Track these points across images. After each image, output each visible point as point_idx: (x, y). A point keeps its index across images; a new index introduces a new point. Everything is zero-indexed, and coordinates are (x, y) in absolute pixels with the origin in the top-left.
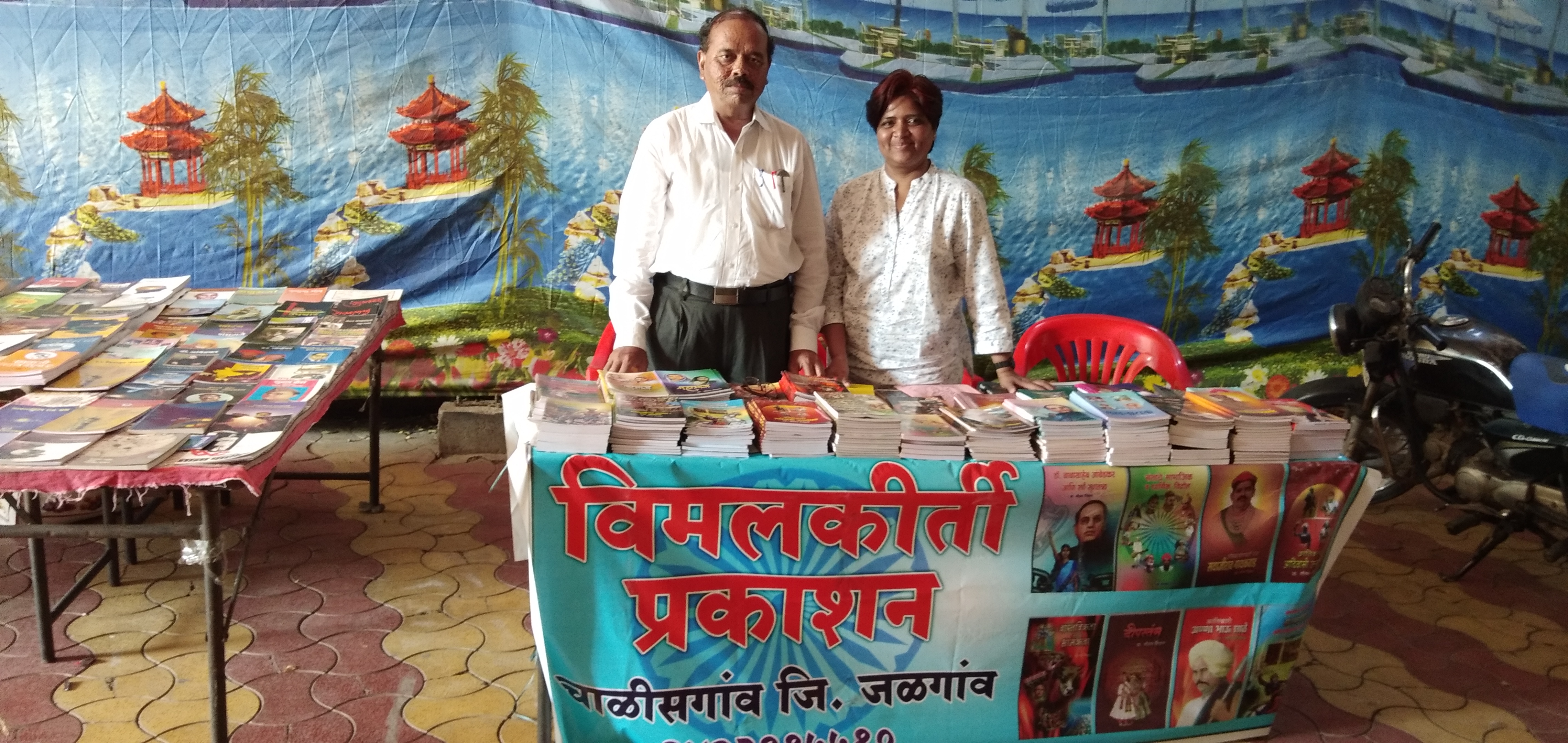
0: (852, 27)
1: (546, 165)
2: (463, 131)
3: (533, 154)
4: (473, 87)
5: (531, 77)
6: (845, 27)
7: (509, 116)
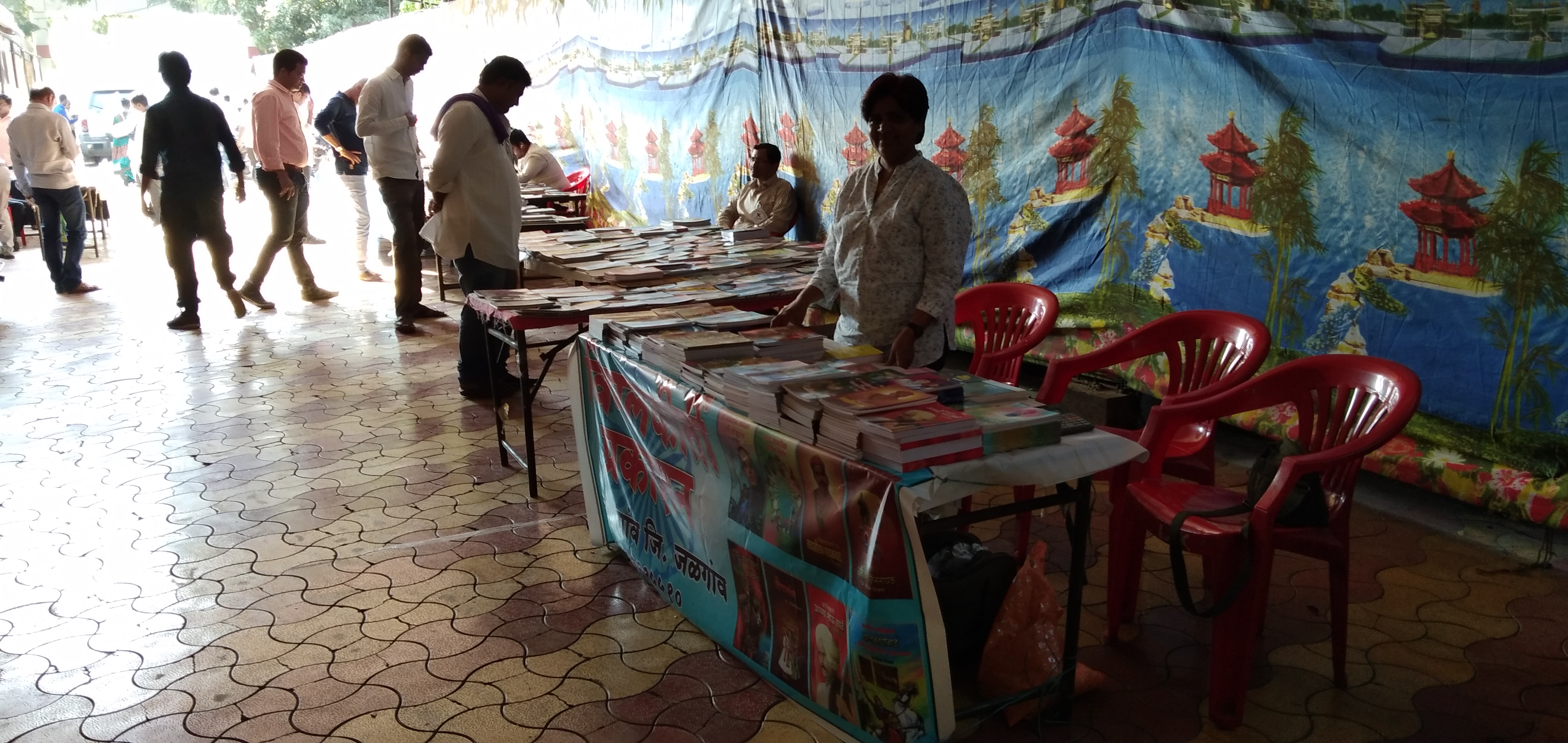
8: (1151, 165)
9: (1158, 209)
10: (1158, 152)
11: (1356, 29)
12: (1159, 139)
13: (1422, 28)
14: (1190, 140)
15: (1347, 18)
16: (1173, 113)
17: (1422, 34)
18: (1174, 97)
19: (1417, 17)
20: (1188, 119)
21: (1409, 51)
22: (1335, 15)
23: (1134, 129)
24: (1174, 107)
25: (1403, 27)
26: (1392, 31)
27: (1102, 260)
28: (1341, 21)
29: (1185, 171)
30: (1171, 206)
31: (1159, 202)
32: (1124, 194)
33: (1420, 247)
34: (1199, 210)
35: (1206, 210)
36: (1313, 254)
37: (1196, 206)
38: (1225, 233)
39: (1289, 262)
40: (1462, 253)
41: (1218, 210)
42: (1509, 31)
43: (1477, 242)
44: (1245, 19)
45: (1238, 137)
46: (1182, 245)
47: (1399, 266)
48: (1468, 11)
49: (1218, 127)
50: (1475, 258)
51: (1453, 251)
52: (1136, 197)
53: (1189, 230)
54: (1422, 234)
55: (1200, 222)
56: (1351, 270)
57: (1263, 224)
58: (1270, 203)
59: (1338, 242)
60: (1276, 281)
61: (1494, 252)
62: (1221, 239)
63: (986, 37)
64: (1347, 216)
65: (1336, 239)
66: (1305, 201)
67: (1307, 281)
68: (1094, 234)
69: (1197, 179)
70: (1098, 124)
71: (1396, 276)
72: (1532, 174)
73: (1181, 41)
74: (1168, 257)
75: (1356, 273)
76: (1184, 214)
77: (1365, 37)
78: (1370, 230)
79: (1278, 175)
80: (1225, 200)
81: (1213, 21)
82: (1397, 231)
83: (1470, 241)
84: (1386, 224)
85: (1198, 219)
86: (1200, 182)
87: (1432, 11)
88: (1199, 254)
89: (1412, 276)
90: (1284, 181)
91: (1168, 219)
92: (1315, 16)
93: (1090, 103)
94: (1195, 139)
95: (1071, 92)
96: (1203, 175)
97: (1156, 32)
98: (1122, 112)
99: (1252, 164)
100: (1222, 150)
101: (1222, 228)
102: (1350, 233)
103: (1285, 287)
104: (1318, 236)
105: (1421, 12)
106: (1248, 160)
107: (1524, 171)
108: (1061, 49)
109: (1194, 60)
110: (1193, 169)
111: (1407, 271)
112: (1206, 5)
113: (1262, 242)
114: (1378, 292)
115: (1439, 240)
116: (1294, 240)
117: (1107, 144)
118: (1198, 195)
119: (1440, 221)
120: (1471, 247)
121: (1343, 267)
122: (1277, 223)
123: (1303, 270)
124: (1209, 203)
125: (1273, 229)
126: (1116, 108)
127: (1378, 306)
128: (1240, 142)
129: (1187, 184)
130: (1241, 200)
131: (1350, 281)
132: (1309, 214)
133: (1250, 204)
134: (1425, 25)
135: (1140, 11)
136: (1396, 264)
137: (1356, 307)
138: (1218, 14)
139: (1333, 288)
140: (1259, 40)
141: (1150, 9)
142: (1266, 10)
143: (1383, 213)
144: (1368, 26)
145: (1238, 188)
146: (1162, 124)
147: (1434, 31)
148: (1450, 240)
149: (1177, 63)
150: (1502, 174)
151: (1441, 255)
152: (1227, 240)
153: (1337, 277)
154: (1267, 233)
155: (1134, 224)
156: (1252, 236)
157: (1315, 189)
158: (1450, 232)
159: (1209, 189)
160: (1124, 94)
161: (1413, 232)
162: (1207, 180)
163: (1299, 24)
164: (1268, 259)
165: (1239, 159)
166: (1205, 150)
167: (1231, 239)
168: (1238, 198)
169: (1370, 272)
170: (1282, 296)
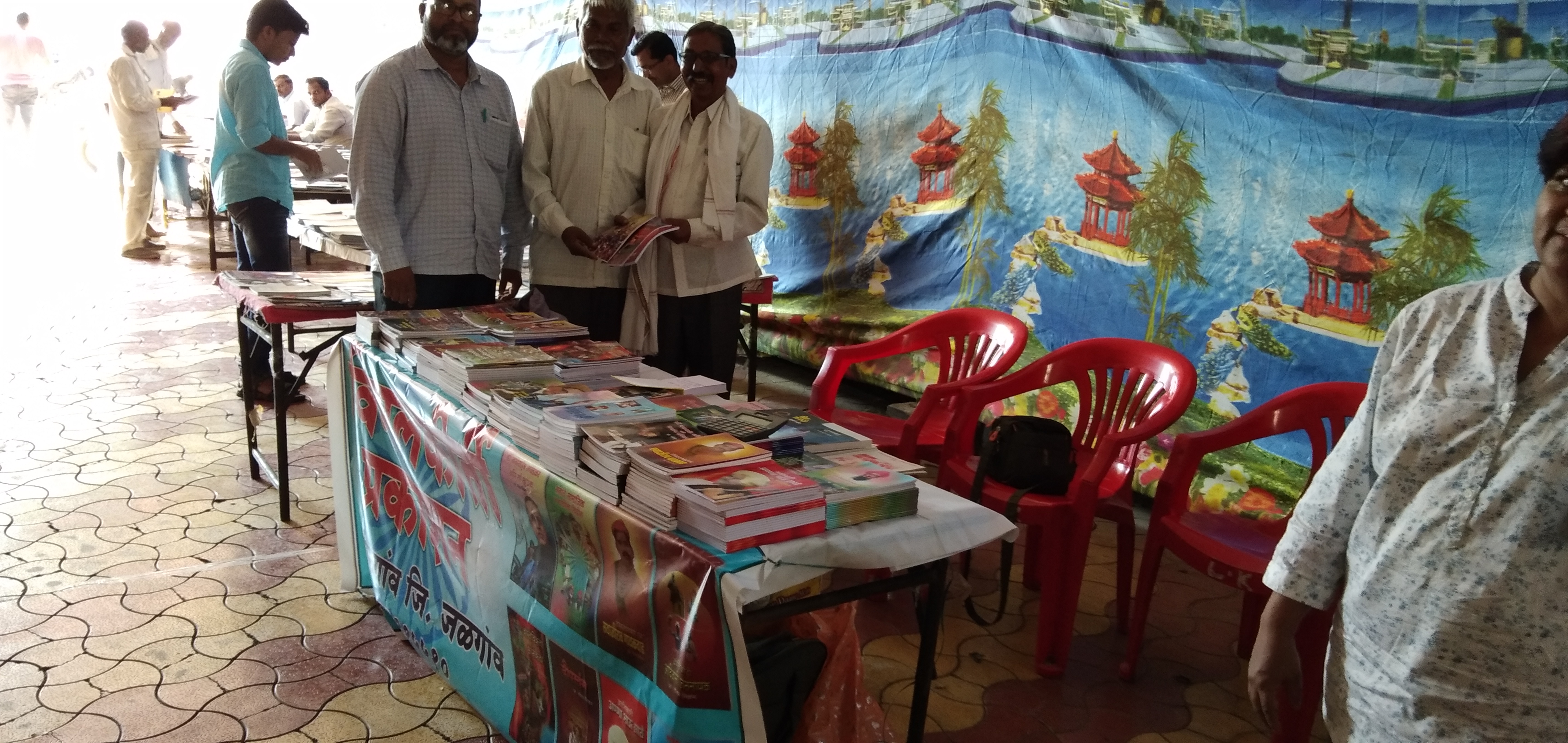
0: (1294, 31)
1: (1005, 188)
2: (955, 153)
3: (997, 176)
4: (964, 113)
5: (1003, 102)
6: (1286, 32)
7: (985, 140)
8: (1020, 181)
9: (1026, 229)
10: (1028, 168)
11: (1253, 52)
12: (1031, 153)
13: (1325, 56)
14: (1064, 157)
15: (1244, 39)
16: (1047, 126)
17: (1325, 62)
18: (1050, 109)
19: (1320, 44)
20: (1063, 135)
21: (1311, 80)
22: (1230, 35)
23: (1003, 141)
24: (1048, 120)
25: (1305, 53)
26: (1292, 57)
27: (961, 278)
28: (1236, 42)
29: (1058, 190)
30: (1041, 227)
31: (1028, 221)
32: (989, 210)
33: (1311, 289)
34: (1072, 233)
35: (1080, 234)
36: (1194, 287)
37: (1068, 227)
38: (1099, 259)
39: (1167, 296)
40: (1355, 299)
41: (1092, 234)
42: (1419, 66)
43: (1373, 288)
44: (1132, 32)
45: (1119, 157)
46: (1051, 268)
47: (1286, 307)
48: (1376, 42)
49: (1098, 146)
50: (1369, 305)
51: (1346, 296)
52: (1002, 213)
53: (1060, 253)
54: (1314, 276)
55: (1072, 245)
56: (1235, 309)
57: (1142, 253)
58: (1150, 231)
59: (1223, 278)
60: (1153, 315)
61: (1390, 300)
62: (1095, 265)
63: (846, 28)
64: (1232, 250)
65: (1221, 274)
66: (1187, 231)
67: (1185, 316)
68: (954, 250)
69: (1070, 200)
70: (964, 132)
71: (1283, 318)
72: (1437, 220)
73: (1060, 51)
74: (1035, 280)
75: (1240, 312)
76: (1055, 236)
77: (1262, 61)
78: (1258, 268)
79: (1159, 202)
80: (1101, 224)
81: (1095, 30)
82: (1287, 270)
83: (1366, 286)
84: (1274, 262)
85: (1070, 242)
86: (1073, 204)
87: (1337, 39)
88: (1069, 280)
89: (1300, 319)
90: (1166, 209)
91: (1038, 239)
92: (1208, 34)
93: (956, 110)
94: (1070, 156)
95: (937, 95)
96: (1077, 196)
97: (1030, 37)
98: (990, 122)
99: (1132, 188)
100: (1099, 170)
101: (1096, 254)
102: (1236, 268)
103: (1162, 321)
104: (1202, 269)
105: (1325, 39)
106: (1126, 184)
107: (1429, 217)
108: (927, 48)
109: (1074, 72)
110: (1067, 189)
111: (1295, 314)
112: (1088, 13)
113: (1139, 271)
114: (1262, 333)
115: (1332, 283)
116: (1174, 272)
117: (973, 154)
118: (1071, 217)
119: (1336, 263)
120: (1366, 294)
121: (1226, 304)
122: (1157, 253)
123: (1182, 305)
124: (1082, 226)
125: (1151, 258)
126: (983, 116)
127: (1261, 348)
128: (1122, 163)
129: (1059, 204)
130: (1118, 227)
131: (1232, 320)
132: (1191, 246)
133: (1129, 230)
134: (1329, 53)
135: (1014, 14)
136: (1284, 305)
137: (1239, 348)
138: (1101, 24)
139: (1213, 326)
140: (1146, 56)
141: (1025, 13)
142: (1156, 25)
143: (1274, 250)
144: (1267, 50)
145: (1116, 213)
146: (1034, 137)
147: (1339, 60)
148: (1343, 284)
149: (1055, 74)
150: (1405, 218)
151: (1332, 299)
152: (1101, 267)
153: (1218, 314)
154: (1145, 263)
155: (999, 243)
156: (1129, 264)
157: (1200, 219)
158: (1344, 276)
159: (1083, 211)
160: (993, 102)
161: (1304, 273)
162: (1083, 202)
163: (1192, 42)
164: (1145, 290)
165: (1117, 182)
166: (1081, 169)
167: (1105, 267)
168: (1115, 224)
169: (1255, 312)
170: (1159, 331)
